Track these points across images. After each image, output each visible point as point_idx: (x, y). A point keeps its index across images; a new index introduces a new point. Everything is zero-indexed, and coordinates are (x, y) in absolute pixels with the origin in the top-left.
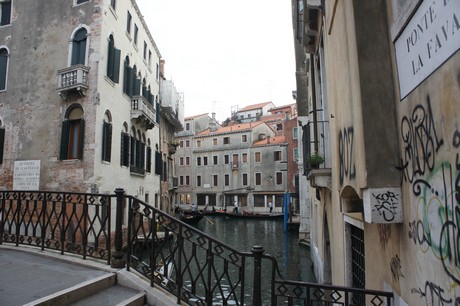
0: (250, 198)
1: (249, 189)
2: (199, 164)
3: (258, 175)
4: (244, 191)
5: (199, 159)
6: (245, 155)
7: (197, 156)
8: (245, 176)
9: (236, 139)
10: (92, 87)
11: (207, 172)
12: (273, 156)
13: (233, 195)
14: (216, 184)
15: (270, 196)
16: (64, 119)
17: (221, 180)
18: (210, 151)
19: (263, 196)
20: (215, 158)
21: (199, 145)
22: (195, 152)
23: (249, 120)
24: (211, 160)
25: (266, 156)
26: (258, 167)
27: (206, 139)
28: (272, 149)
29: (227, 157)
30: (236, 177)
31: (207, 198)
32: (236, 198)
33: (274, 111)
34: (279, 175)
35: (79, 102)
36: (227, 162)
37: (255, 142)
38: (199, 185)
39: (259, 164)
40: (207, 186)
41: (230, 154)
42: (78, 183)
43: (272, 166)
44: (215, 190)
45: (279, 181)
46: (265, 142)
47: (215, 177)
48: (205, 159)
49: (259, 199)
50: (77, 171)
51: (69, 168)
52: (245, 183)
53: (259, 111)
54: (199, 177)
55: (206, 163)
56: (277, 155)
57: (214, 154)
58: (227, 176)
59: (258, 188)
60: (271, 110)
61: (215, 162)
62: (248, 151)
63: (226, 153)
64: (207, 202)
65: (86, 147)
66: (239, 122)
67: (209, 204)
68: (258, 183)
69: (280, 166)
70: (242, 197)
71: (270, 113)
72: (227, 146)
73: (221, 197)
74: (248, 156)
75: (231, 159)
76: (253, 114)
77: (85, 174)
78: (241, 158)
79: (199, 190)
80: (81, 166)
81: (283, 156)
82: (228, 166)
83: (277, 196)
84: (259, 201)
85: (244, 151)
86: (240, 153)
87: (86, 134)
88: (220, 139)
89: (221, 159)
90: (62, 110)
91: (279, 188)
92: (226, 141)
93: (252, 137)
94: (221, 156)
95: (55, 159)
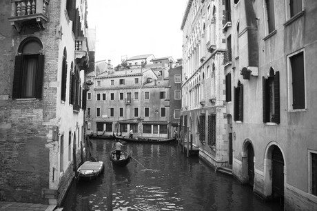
0: (140, 126)
1: (139, 119)
2: (99, 99)
3: (147, 110)
4: (135, 121)
5: (99, 95)
6: (137, 93)
7: (97, 92)
8: (136, 109)
9: (130, 81)
10: (53, 19)
11: (106, 106)
12: (159, 95)
13: (127, 124)
14: (112, 115)
15: (155, 125)
16: (17, 53)
17: (117, 111)
18: (108, 89)
19: (150, 125)
20: (112, 95)
21: (99, 85)
22: (95, 90)
23: (136, 67)
24: (108, 96)
25: (154, 94)
26: (146, 103)
27: (105, 80)
28: (158, 90)
29: (122, 95)
30: (129, 110)
31: (105, 126)
32: (129, 126)
33: (155, 61)
34: (163, 110)
35: (37, 35)
36: (122, 98)
37: (144, 84)
38: (98, 115)
39: (148, 101)
40: (105, 116)
41: (125, 92)
42: (36, 124)
43: (158, 103)
44: (111, 119)
45: (163, 114)
46: (153, 84)
47: (112, 109)
48: (104, 95)
49: (147, 127)
50: (35, 111)
51: (25, 107)
52: (136, 115)
53: (144, 61)
54: (98, 109)
55: (104, 99)
56: (162, 95)
57: (111, 92)
58: (121, 109)
59: (147, 119)
60: (153, 61)
61: (112, 98)
62: (139, 91)
63: (121, 91)
64: (105, 128)
65: (46, 85)
66: (128, 68)
67: (106, 131)
68: (147, 115)
69: (163, 103)
70: (134, 125)
71: (152, 63)
72: (122, 86)
73: (116, 125)
74: (139, 94)
75: (125, 96)
76: (139, 62)
77: (45, 115)
78: (133, 96)
79: (98, 119)
80: (40, 106)
81: (166, 95)
82: (122, 102)
83: (161, 125)
84: (147, 129)
85: (136, 91)
86: (133, 92)
87: (46, 71)
88: (117, 81)
89: (117, 96)
90: (14, 43)
91: (163, 119)
92: (122, 82)
93: (142, 80)
94: (117, 94)
95: (6, 97)
